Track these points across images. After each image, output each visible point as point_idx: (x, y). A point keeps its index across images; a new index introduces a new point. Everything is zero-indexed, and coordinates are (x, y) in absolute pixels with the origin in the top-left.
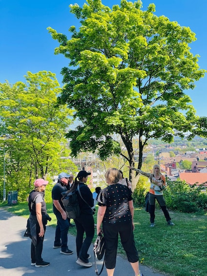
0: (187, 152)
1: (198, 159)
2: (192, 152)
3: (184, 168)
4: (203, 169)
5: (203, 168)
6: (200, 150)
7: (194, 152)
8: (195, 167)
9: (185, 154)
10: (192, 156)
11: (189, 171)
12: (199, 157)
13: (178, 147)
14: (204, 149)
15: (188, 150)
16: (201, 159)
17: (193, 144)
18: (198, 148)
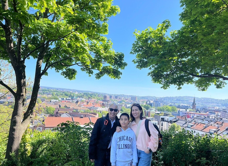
0: (52, 100)
1: (60, 106)
2: (55, 100)
3: (48, 113)
4: (63, 115)
5: (63, 113)
6: (62, 99)
7: (57, 101)
8: (57, 113)
9: (50, 101)
10: (55, 103)
11: (52, 115)
12: (61, 105)
13: (45, 96)
14: (65, 99)
15: (53, 99)
16: (62, 106)
17: (57, 94)
18: (60, 98)
